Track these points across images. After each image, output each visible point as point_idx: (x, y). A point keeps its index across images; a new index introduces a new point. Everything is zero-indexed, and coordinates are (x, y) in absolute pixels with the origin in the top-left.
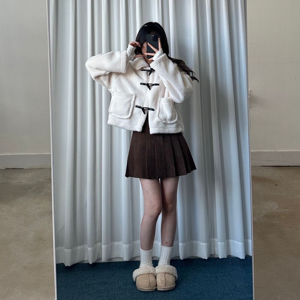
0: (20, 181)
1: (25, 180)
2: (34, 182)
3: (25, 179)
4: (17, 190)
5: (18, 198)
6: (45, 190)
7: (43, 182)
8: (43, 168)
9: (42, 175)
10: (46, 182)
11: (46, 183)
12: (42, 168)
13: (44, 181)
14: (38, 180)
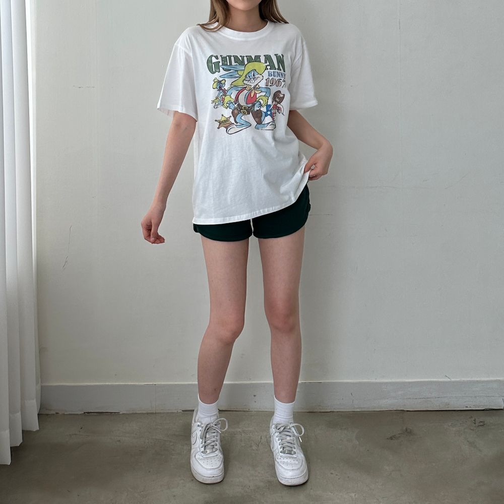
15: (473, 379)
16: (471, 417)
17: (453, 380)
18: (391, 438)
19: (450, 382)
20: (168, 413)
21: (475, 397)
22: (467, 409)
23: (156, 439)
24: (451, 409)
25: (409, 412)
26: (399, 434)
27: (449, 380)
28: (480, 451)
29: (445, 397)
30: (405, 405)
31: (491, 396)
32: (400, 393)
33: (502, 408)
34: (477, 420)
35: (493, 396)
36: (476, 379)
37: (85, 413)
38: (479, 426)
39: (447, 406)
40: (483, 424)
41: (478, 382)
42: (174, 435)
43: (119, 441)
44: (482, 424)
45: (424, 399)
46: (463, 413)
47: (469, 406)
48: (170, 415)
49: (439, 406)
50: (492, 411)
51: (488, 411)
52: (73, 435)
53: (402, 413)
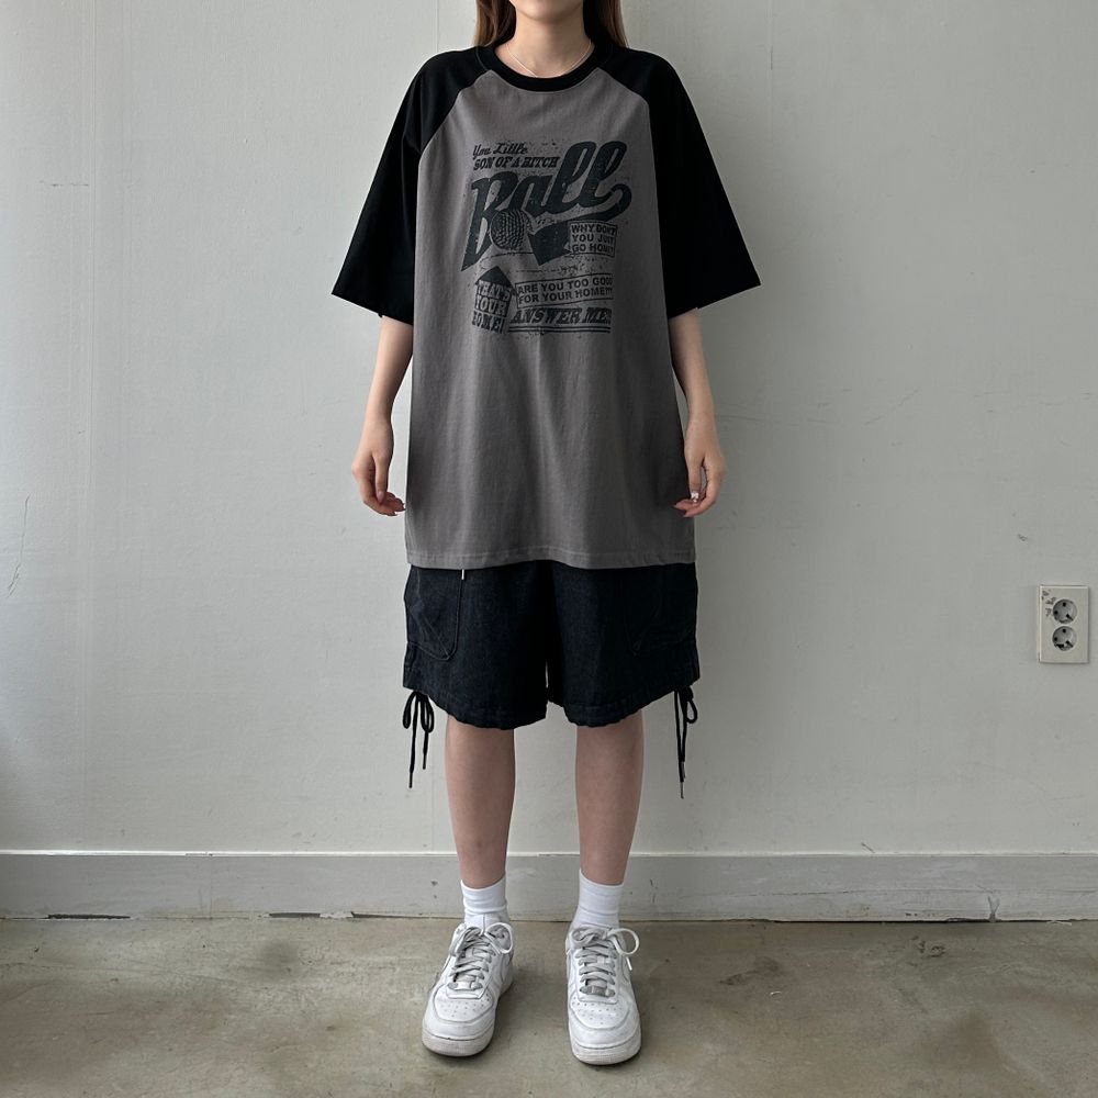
0: (115, 974)
1: (139, 972)
2: (178, 980)
3: (136, 967)
4: (106, 1016)
5: (113, 1055)
6: (233, 1017)
7: (217, 980)
8: (211, 919)
9: (211, 950)
10: (232, 983)
11: (232, 988)
12: (205, 919)
13: (219, 978)
14: (195, 973)
16: (916, 938)
17: (879, 853)
18: (730, 982)
19: (872, 858)
21: (928, 892)
22: (908, 919)
23: (200, 977)
24: (871, 919)
25: (779, 925)
26: (748, 973)
27: (869, 853)
28: (924, 1011)
29: (859, 892)
30: (771, 909)
31: (961, 891)
32: (760, 880)
33: (987, 918)
34: (926, 944)
35: (967, 891)
36: (930, 852)
37: (50, 917)
38: (929, 957)
39: (864, 913)
40: (940, 953)
41: (934, 859)
42: (243, 967)
43: (116, 980)
44: (937, 952)
45: (812, 896)
46: (899, 927)
47: (913, 913)
49: (848, 912)
50: (961, 925)
51: (955, 925)
52: (14, 964)
53: (761, 925)
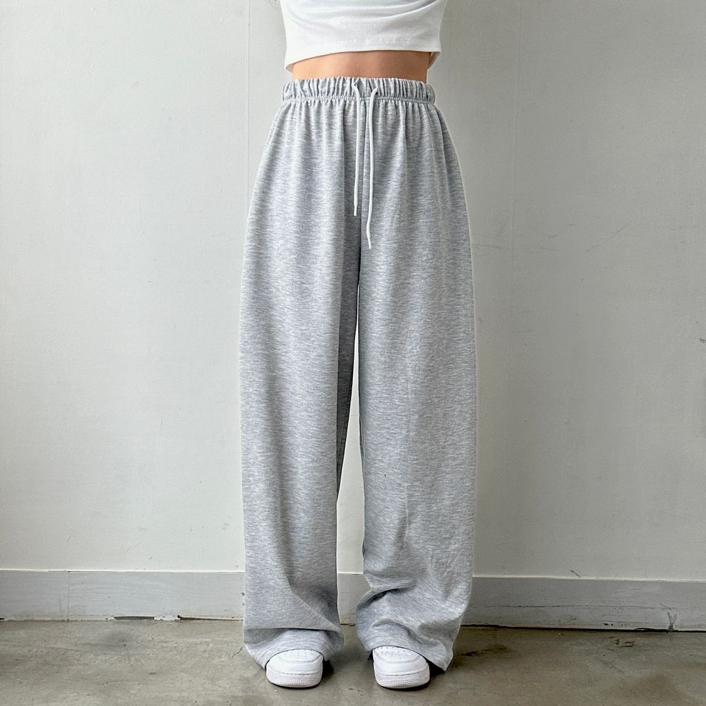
15: (618, 579)
16: (613, 637)
17: (584, 578)
18: (469, 654)
19: (578, 580)
20: (90, 621)
21: (621, 608)
22: (606, 628)
23: (53, 648)
24: (578, 627)
26: (483, 651)
27: (577, 578)
29: (569, 606)
30: (500, 617)
31: (647, 608)
32: (493, 596)
33: (667, 628)
34: (620, 641)
35: (652, 608)
39: (572, 622)
40: (631, 645)
41: (627, 583)
42: (89, 644)
44: (628, 644)
45: (533, 608)
47: (610, 624)
48: (93, 623)
49: (559, 621)
50: (648, 633)
51: (642, 634)
